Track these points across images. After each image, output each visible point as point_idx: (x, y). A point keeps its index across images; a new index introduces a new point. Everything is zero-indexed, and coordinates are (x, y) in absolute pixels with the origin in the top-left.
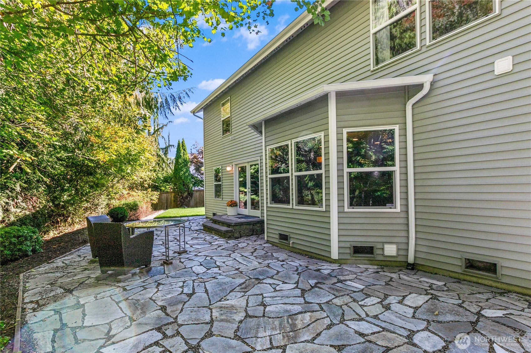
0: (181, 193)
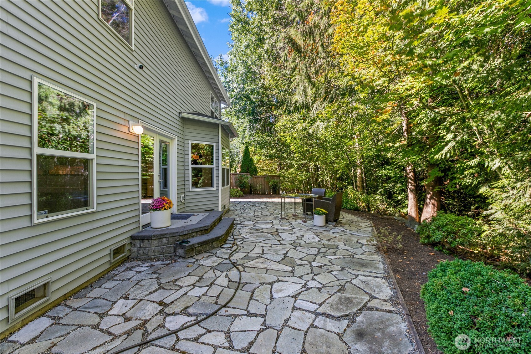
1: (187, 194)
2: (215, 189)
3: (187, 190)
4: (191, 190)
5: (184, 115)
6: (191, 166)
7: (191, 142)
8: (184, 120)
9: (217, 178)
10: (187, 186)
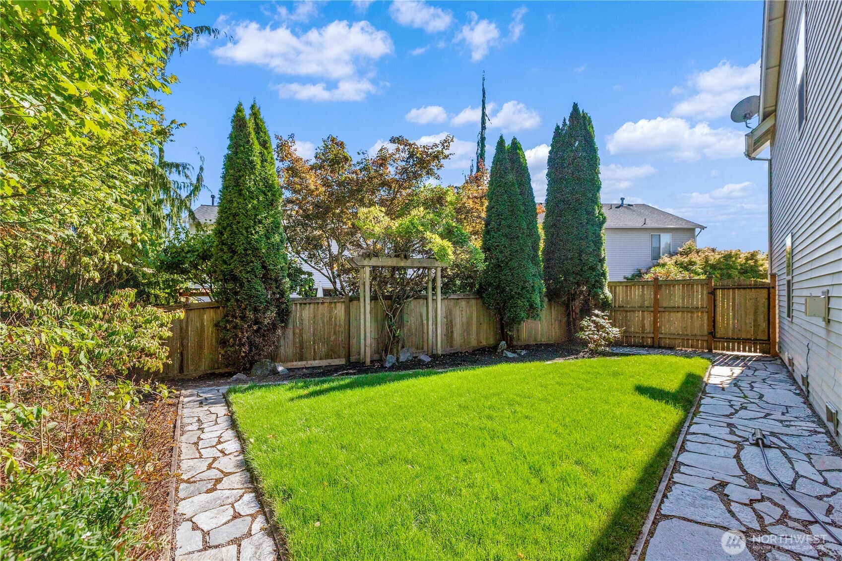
0: (256, 310)
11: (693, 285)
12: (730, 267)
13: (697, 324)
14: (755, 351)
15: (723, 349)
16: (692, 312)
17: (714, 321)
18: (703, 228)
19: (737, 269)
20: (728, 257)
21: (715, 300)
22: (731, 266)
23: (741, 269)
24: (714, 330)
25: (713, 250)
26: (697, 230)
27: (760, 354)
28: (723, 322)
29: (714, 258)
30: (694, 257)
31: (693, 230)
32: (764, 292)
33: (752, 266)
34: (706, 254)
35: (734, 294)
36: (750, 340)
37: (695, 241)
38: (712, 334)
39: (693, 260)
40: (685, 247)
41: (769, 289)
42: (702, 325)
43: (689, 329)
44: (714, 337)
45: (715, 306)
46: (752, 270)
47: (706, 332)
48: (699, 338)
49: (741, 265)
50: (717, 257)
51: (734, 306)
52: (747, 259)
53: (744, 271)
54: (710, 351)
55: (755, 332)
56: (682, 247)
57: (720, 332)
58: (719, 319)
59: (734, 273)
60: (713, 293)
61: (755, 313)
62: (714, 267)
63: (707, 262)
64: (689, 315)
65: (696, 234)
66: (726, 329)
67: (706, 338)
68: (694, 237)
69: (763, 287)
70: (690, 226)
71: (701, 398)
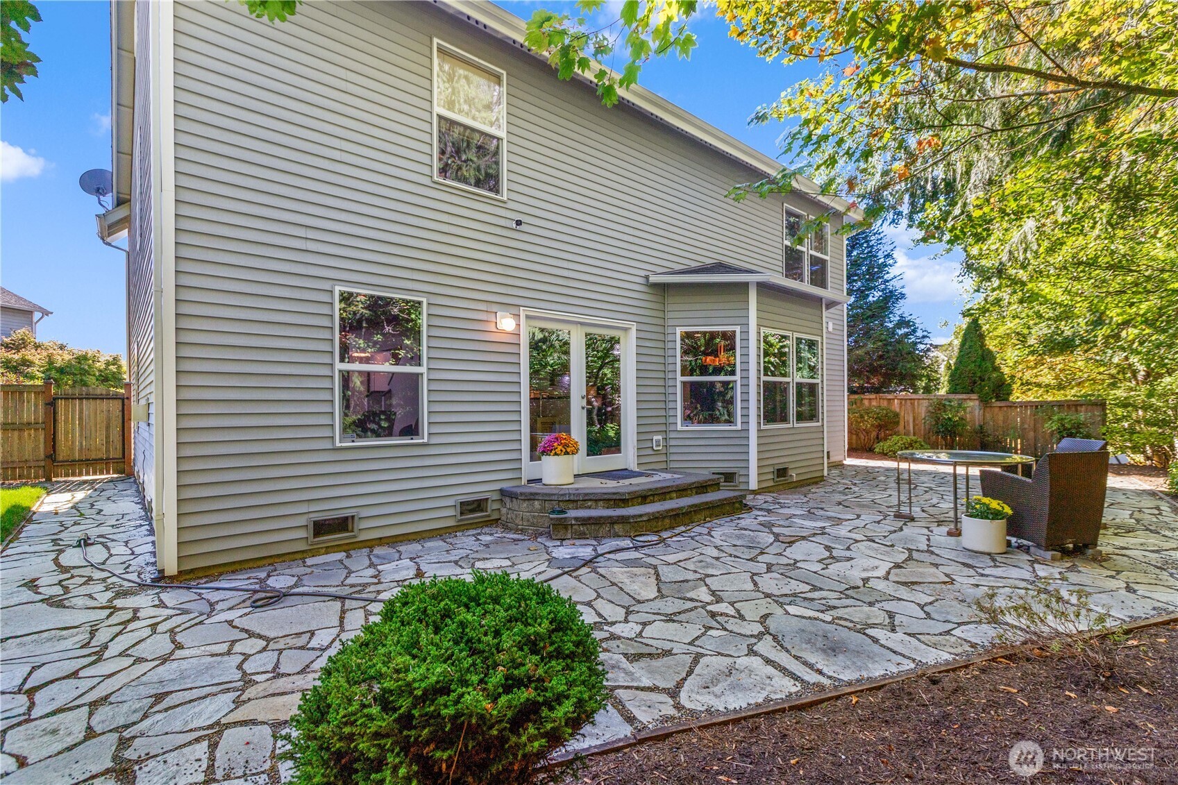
1: (673, 435)
2: (739, 427)
3: (672, 428)
4: (679, 427)
5: (653, 279)
6: (680, 378)
7: (679, 331)
8: (662, 290)
9: (745, 405)
10: (671, 420)
11: (21, 393)
12: (86, 373)
13: (29, 446)
14: (108, 473)
15: (67, 475)
16: (20, 430)
17: (54, 440)
18: (46, 313)
19: (94, 375)
20: (82, 359)
21: (55, 413)
22: (87, 371)
23: (100, 375)
24: (54, 451)
25: (62, 347)
26: (37, 315)
27: (115, 476)
28: (67, 439)
29: (61, 359)
30: (29, 354)
31: (31, 313)
32: (118, 404)
33: (114, 373)
34: (51, 351)
35: (81, 404)
36: (102, 459)
37: (32, 330)
38: (52, 456)
39: (29, 357)
40: (14, 337)
41: (123, 400)
42: (37, 447)
43: (16, 453)
44: (54, 461)
45: (55, 421)
46: (115, 378)
47: (42, 456)
48: (32, 464)
49: (100, 371)
50: (67, 357)
51: (81, 419)
52: (108, 364)
53: (104, 379)
54: (49, 480)
55: (108, 451)
56: (10, 335)
57: (63, 452)
58: (61, 436)
59: (91, 380)
60: (52, 404)
61: (108, 428)
62: (61, 371)
63: (51, 362)
64: (16, 433)
65: (35, 319)
66: (72, 449)
67: (42, 463)
68: (31, 324)
69: (116, 397)
70: (26, 308)
71: (24, 526)
